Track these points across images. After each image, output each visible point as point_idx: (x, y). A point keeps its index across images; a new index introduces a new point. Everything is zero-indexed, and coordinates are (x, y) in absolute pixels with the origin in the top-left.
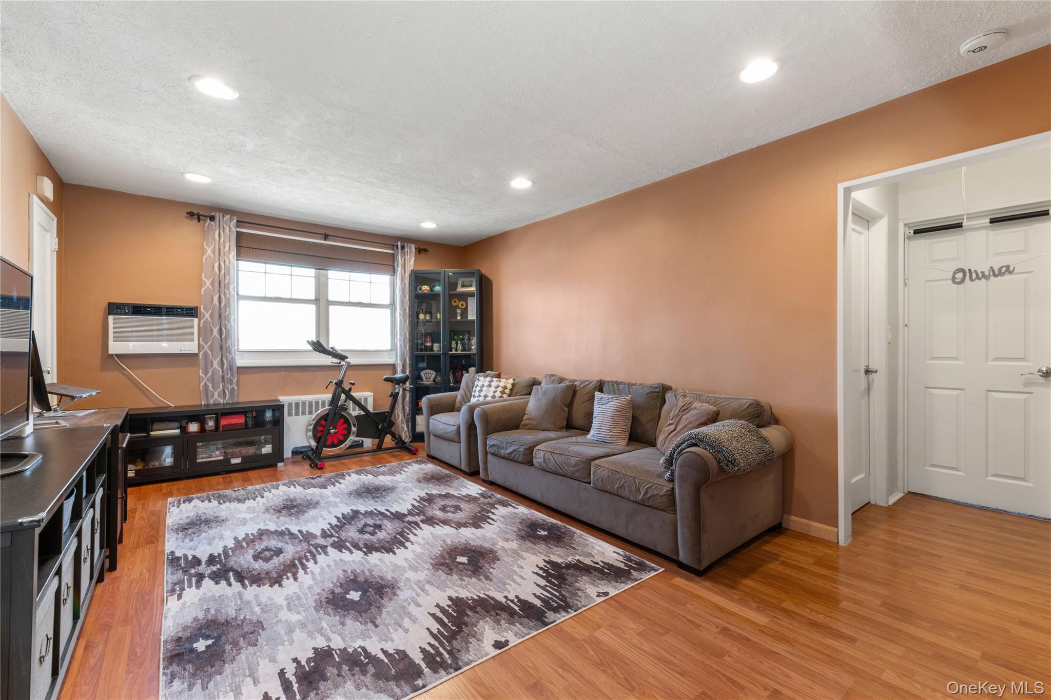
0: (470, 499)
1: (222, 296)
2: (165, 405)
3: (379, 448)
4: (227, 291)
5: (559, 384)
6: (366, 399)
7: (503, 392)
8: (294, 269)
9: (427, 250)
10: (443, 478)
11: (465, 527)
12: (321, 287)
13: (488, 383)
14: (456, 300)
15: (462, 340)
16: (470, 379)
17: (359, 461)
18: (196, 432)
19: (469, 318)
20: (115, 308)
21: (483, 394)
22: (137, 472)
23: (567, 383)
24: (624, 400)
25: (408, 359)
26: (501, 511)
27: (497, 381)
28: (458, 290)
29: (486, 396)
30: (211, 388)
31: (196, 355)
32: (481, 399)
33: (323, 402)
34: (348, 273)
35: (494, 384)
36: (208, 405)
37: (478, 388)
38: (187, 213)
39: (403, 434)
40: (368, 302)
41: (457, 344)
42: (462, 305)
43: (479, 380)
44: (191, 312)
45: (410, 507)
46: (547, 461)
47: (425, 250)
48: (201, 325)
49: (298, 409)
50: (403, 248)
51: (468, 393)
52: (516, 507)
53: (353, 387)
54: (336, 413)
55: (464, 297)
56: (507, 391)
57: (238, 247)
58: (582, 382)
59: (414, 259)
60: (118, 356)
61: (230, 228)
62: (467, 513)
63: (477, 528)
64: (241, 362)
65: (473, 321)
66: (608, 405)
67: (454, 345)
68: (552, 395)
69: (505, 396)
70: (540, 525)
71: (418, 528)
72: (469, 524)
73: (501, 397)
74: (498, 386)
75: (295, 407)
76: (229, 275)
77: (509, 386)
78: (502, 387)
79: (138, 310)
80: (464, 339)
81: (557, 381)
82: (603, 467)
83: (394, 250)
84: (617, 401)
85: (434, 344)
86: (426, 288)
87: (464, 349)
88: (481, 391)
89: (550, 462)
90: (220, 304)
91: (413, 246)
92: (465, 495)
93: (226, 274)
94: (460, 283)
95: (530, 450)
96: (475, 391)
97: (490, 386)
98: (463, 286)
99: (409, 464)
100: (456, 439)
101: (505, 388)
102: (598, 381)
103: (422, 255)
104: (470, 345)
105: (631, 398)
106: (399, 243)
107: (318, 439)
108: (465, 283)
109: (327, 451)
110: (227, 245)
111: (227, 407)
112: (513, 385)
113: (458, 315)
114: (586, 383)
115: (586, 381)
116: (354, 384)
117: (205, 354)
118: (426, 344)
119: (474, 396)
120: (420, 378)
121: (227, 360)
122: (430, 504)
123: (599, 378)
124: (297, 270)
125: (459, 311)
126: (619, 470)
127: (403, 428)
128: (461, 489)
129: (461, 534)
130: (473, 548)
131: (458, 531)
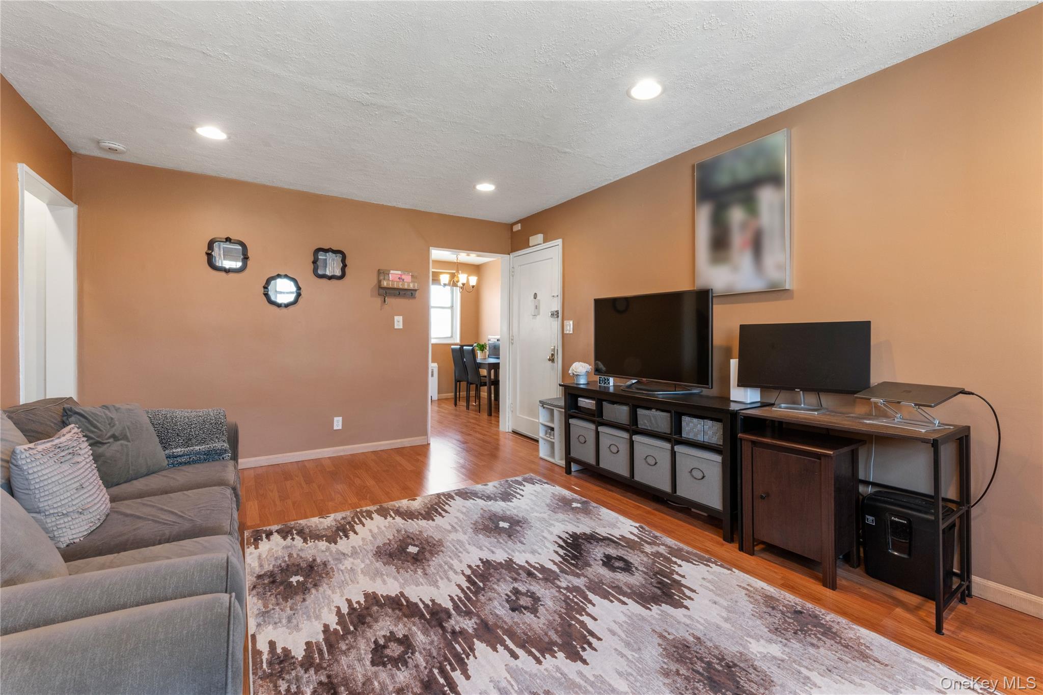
11: (389, 597)
72: (380, 606)
129: (400, 583)
130: (395, 561)
131: (401, 590)
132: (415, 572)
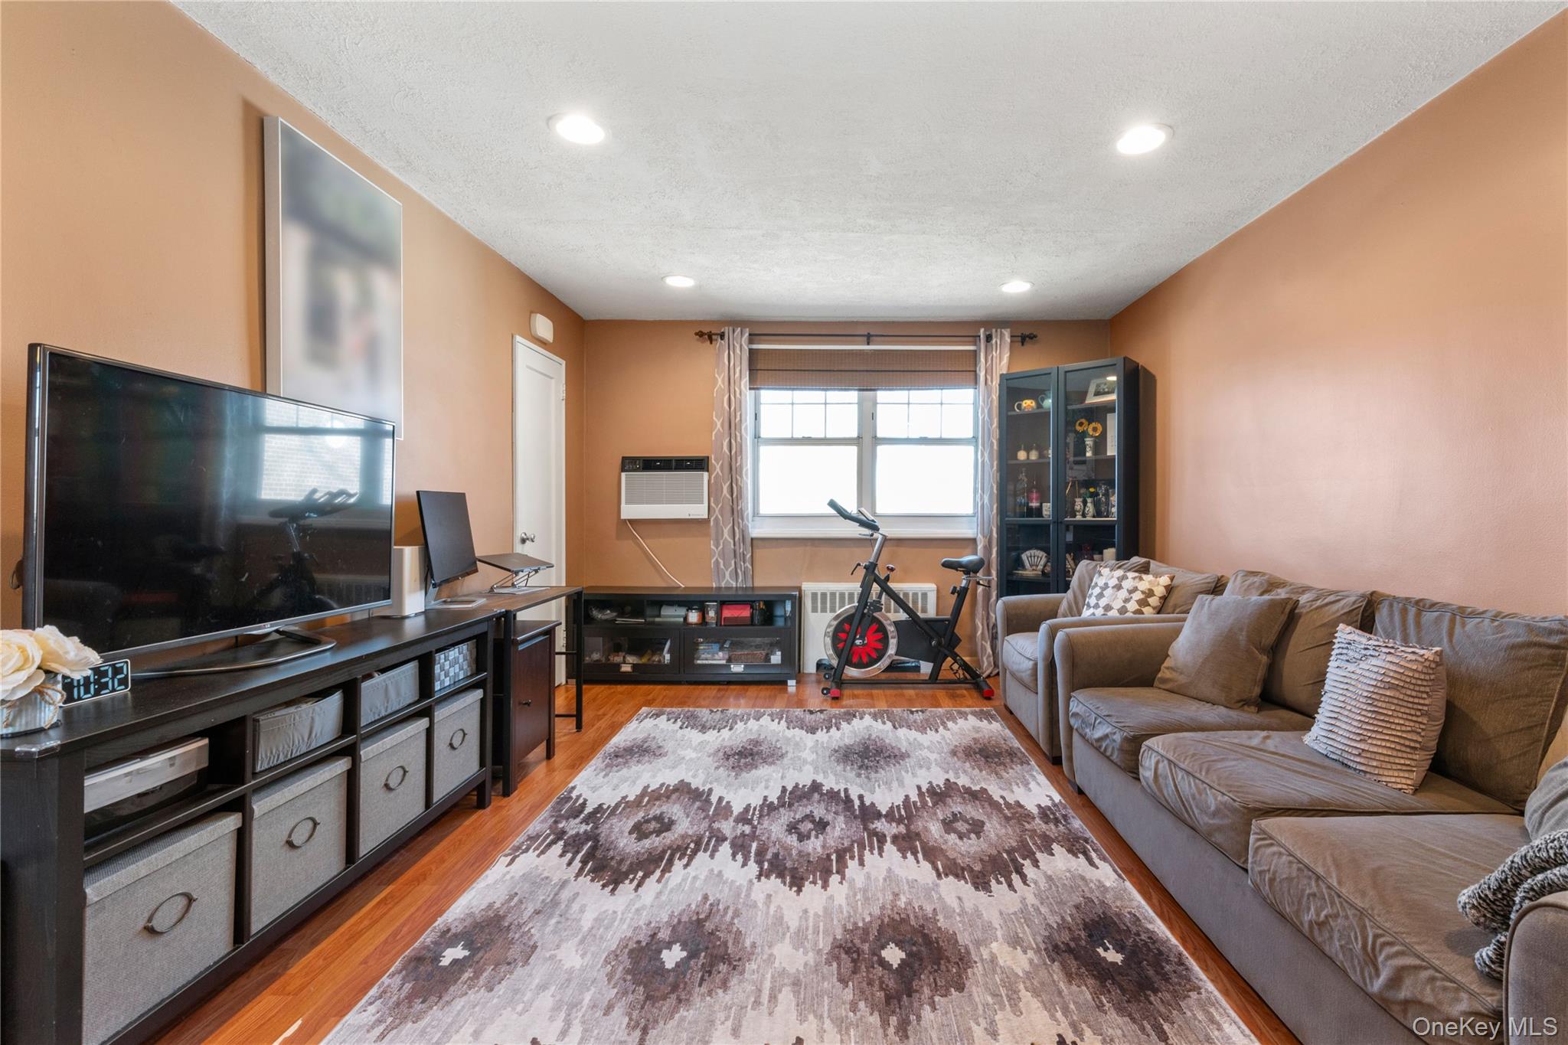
0: (1017, 814)
1: (733, 442)
2: (674, 585)
3: (934, 678)
4: (738, 434)
5: (1262, 594)
6: (925, 595)
7: (1143, 603)
8: (829, 393)
9: (1035, 336)
10: (998, 755)
11: (957, 876)
12: (868, 417)
13: (1117, 582)
14: (1083, 420)
15: (1094, 495)
16: (1087, 572)
17: (896, 695)
18: (696, 624)
19: (1108, 454)
20: (630, 464)
21: (1103, 602)
22: (635, 666)
23: (1282, 594)
24: (1413, 657)
25: (995, 530)
26: (1060, 862)
27: (1134, 578)
28: (1087, 402)
29: (1108, 608)
30: (722, 566)
31: (706, 522)
32: (1099, 612)
33: (851, 595)
34: (906, 392)
35: (1128, 584)
36: (719, 588)
37: (1097, 591)
38: (696, 334)
39: (985, 659)
40: (937, 436)
41: (1085, 503)
42: (1095, 429)
43: (1100, 575)
44: (699, 464)
45: (899, 801)
46: (1161, 780)
47: (1032, 337)
48: (712, 481)
49: (823, 601)
50: (989, 338)
51: (1080, 598)
52: (1097, 861)
53: (892, 575)
54: (863, 615)
55: (1097, 414)
56: (1154, 601)
57: (752, 370)
58: (1322, 594)
59: (1008, 355)
60: (631, 521)
61: (741, 344)
62: (984, 846)
63: (977, 888)
64: (756, 531)
65: (1112, 458)
66: (1363, 665)
67: (1079, 502)
68: (1231, 621)
69: (1148, 612)
70: (1119, 931)
71: (876, 852)
72: (971, 870)
73: (1139, 612)
74: (1135, 589)
75: (822, 599)
76: (740, 409)
77: (1160, 591)
78: (1143, 592)
79: (650, 464)
80: (1098, 494)
81: (1258, 588)
82: (1280, 845)
83: (975, 345)
84: (1390, 658)
85: (1044, 504)
86: (1028, 404)
87: (1098, 513)
88: (1100, 596)
89: (1167, 786)
90: (730, 451)
91: (1007, 333)
92: (1012, 802)
93: (738, 409)
94: (1092, 389)
95: (1134, 745)
96: (1090, 596)
97: (1118, 587)
98: (1097, 394)
99: (964, 715)
100: (1032, 685)
101: (1150, 593)
102: (1363, 596)
103: (1028, 346)
104: (1108, 503)
105: (1439, 654)
106: (982, 330)
107: (838, 653)
108: (1102, 386)
109: (852, 672)
110: (738, 370)
111: (740, 593)
112: (1170, 589)
113: (1088, 449)
114: (1332, 598)
115: (1331, 593)
116: (892, 570)
117: (716, 519)
118: (1030, 504)
119: (1089, 606)
120: (1019, 563)
121: (739, 528)
122: (935, 804)
123: (1367, 588)
124: (834, 396)
125: (1089, 442)
126: (1320, 871)
127: (983, 648)
128: (1015, 788)
129: (937, 892)
130: (934, 935)
131: (938, 881)
132: (909, 903)
